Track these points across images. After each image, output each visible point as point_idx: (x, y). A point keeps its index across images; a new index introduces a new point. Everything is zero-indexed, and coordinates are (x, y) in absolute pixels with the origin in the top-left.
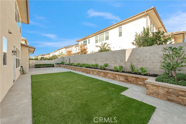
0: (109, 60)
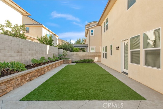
0: (38, 53)
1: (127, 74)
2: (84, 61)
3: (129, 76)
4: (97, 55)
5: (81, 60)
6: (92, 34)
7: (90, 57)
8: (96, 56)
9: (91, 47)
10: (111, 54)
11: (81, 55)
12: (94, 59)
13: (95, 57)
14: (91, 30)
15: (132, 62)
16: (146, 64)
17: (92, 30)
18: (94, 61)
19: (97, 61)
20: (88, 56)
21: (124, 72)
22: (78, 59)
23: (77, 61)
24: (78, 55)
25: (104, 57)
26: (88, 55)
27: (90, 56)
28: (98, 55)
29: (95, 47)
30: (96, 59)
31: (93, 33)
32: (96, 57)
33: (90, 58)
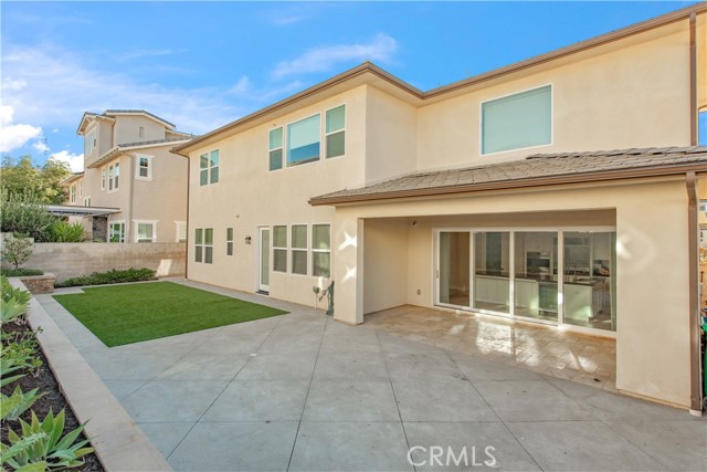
1: (267, 293)
2: (115, 277)
3: (271, 295)
4: (167, 251)
5: (97, 275)
6: (143, 173)
7: (137, 261)
8: (163, 255)
9: (137, 222)
10: (230, 253)
11: (98, 254)
12: (157, 266)
13: (161, 258)
14: (139, 156)
15: (275, 269)
16: (293, 272)
17: (144, 156)
18: (157, 275)
19: (167, 274)
20: (130, 256)
21: (260, 292)
22: (81, 272)
23: (80, 280)
24: (81, 252)
25: (198, 259)
26: (131, 253)
27: (140, 258)
28: (172, 253)
29: (154, 222)
30: (164, 268)
31: (149, 168)
32: (162, 261)
33: (138, 265)
